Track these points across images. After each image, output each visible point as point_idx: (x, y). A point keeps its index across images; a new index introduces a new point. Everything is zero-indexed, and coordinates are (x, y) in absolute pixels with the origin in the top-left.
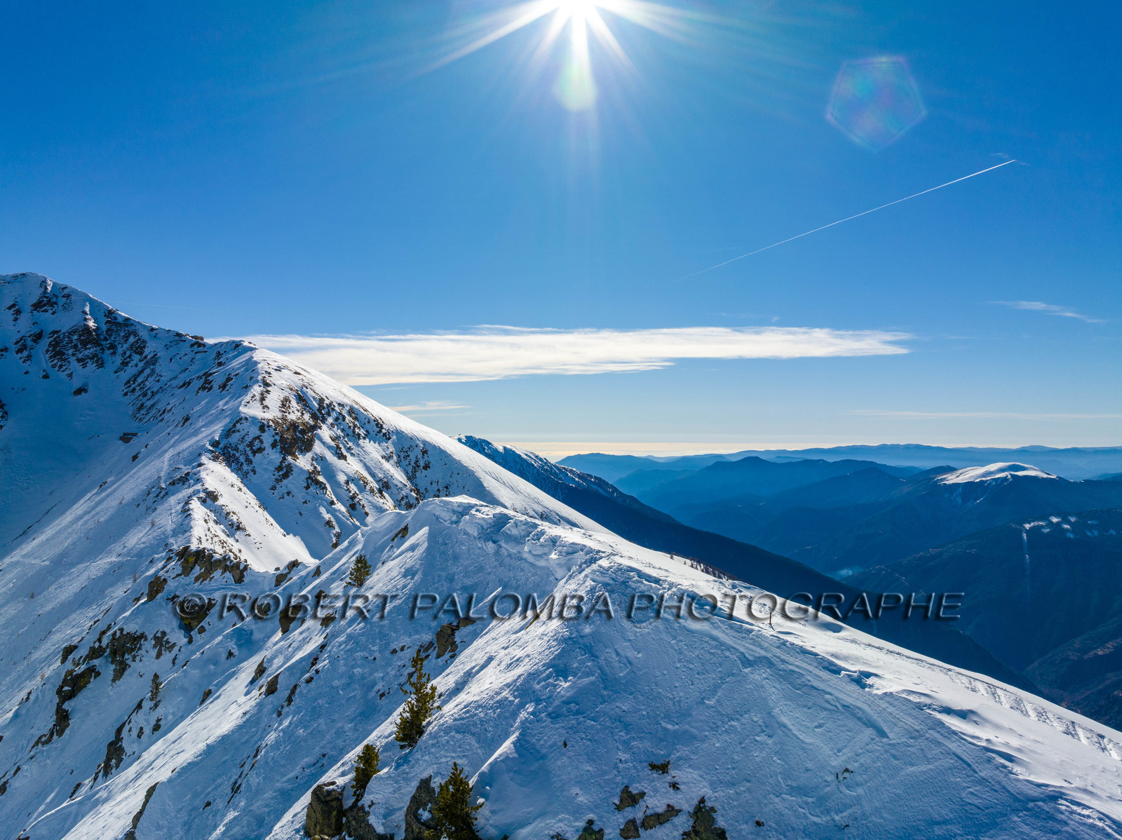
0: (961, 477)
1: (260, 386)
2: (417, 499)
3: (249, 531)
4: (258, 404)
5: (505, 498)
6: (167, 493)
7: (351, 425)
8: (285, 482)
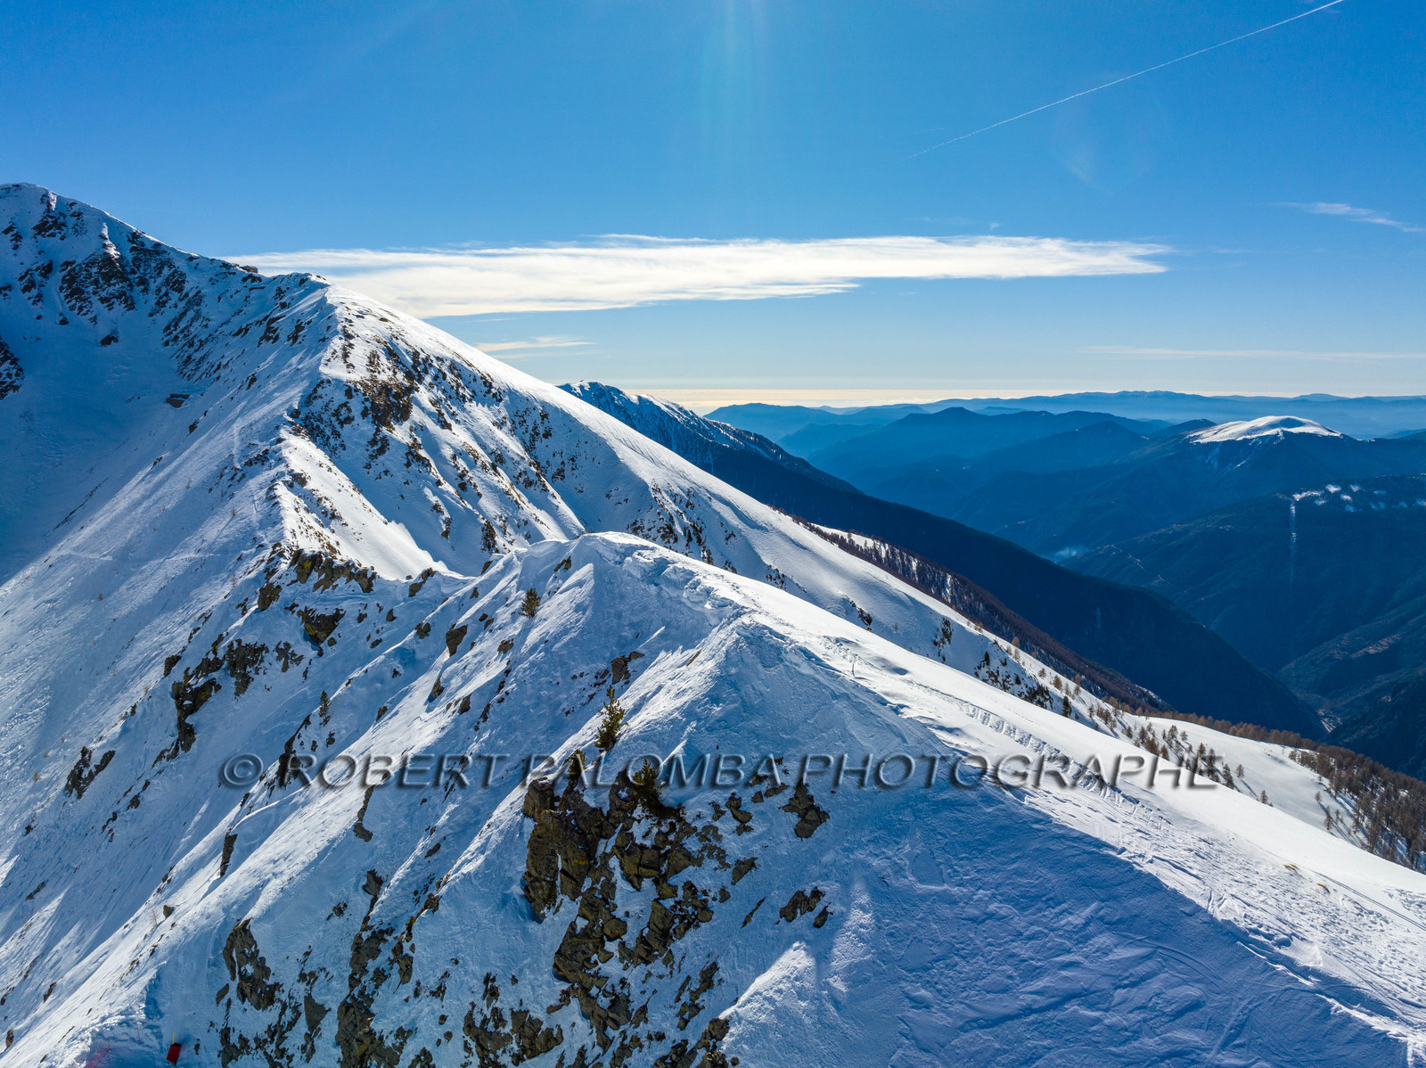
0: (1219, 435)
1: (341, 339)
2: (537, 475)
3: (346, 519)
4: (340, 362)
5: (644, 472)
6: (244, 476)
7: (454, 384)
8: (381, 458)
